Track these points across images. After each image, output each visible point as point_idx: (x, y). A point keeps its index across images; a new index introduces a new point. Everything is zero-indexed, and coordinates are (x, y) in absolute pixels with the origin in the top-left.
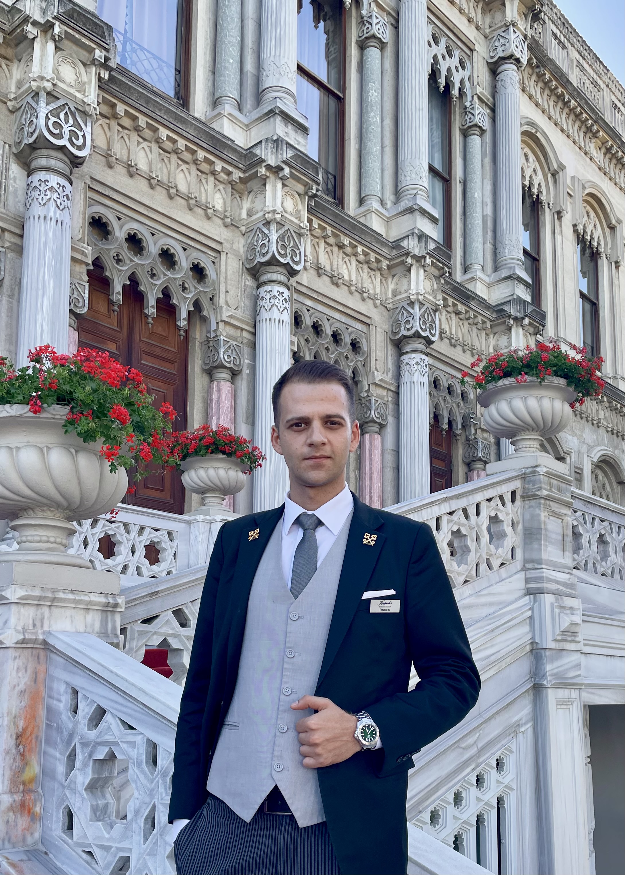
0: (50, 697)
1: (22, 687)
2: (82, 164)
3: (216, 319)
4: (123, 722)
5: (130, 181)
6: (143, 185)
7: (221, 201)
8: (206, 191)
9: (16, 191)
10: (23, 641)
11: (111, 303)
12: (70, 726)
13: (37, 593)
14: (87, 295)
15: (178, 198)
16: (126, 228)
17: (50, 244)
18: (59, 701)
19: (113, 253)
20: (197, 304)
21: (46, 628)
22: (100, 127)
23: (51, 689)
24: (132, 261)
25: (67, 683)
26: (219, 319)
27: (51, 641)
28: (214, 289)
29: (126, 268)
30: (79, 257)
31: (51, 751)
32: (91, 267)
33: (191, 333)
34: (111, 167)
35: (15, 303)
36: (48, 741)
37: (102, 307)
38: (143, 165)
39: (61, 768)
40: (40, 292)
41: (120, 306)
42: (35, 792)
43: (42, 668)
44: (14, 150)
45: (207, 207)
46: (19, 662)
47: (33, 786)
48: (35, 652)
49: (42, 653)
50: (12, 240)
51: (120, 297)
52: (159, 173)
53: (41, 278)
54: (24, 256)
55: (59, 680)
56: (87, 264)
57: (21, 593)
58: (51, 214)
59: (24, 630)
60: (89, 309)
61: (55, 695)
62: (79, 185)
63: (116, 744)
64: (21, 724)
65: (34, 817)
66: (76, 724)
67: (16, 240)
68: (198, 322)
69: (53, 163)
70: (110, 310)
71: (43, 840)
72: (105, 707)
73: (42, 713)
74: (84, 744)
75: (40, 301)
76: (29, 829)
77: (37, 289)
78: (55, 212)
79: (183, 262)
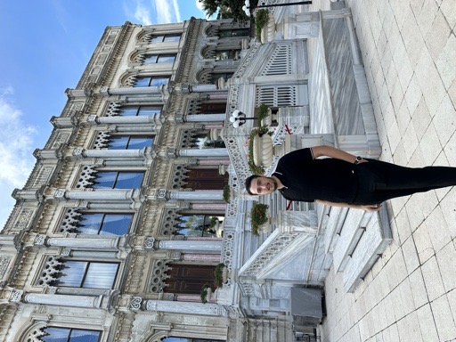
3: (187, 164)
5: (165, 182)
6: (165, 179)
15: (166, 173)
19: (179, 184)
20: (185, 168)
24: (180, 181)
35: (193, 200)
37: (190, 186)
38: (162, 180)
51: (187, 183)
52: (162, 176)
56: (183, 189)
68: (189, 168)
70: (190, 184)
79: (178, 171)
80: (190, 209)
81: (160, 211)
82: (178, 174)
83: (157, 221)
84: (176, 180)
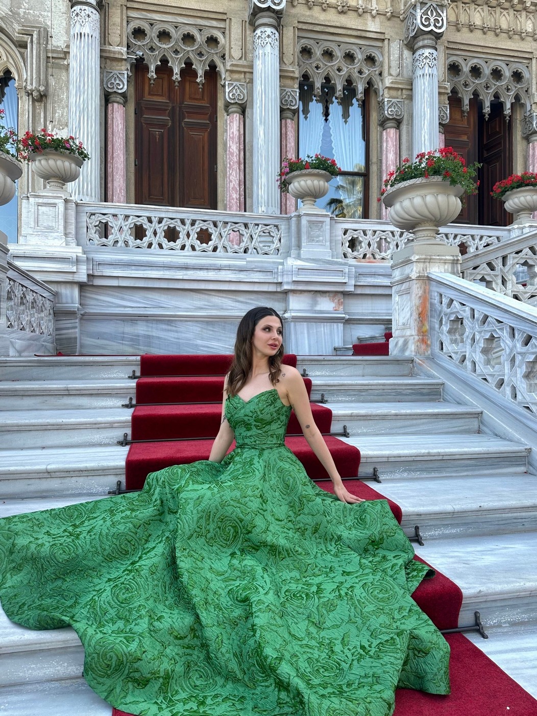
0: (431, 299)
1: (420, 295)
2: (442, 36)
3: (530, 103)
4: (461, 303)
5: (471, 35)
6: (478, 33)
7: (531, 25)
8: (520, 22)
9: (407, 65)
10: (419, 276)
11: (463, 112)
12: (440, 309)
13: (424, 257)
14: (448, 112)
15: (502, 34)
16: (470, 64)
17: (427, 89)
18: (435, 299)
19: (462, 82)
20: (517, 98)
21: (428, 271)
22: (452, 9)
23: (431, 295)
24: (474, 83)
25: (438, 292)
26: (532, 102)
27: (430, 276)
28: (529, 84)
29: (470, 89)
30: (443, 91)
31: (433, 320)
32: (450, 95)
33: (514, 116)
34: (459, 31)
35: (410, 128)
36: (431, 317)
37: (458, 116)
38: (478, 22)
39: (437, 326)
40: (423, 118)
41: (468, 113)
42: (427, 336)
43: (427, 287)
44: (405, 42)
45: (521, 32)
46: (418, 285)
47: (426, 334)
48: (424, 281)
49: (427, 282)
50: (407, 93)
51: (468, 107)
52: (488, 23)
53: (423, 110)
54: (414, 100)
55: (434, 291)
56: (448, 94)
57: (417, 257)
58: (426, 72)
59: (419, 272)
60: (450, 119)
61: (433, 298)
62: (441, 48)
63: (458, 312)
64: (420, 309)
65: (427, 345)
66: (442, 307)
67: (408, 92)
68: (518, 108)
69: (426, 42)
70: (462, 116)
71: (432, 354)
72: (453, 298)
73: (428, 305)
74: (446, 315)
75: (423, 123)
76: (426, 350)
77: (421, 117)
78: (428, 70)
79: (507, 73)
80: (383, 123)
81: (373, 26)
82: (497, 74)
83: (344, 20)
84: (476, 71)
